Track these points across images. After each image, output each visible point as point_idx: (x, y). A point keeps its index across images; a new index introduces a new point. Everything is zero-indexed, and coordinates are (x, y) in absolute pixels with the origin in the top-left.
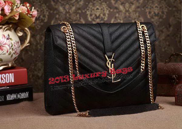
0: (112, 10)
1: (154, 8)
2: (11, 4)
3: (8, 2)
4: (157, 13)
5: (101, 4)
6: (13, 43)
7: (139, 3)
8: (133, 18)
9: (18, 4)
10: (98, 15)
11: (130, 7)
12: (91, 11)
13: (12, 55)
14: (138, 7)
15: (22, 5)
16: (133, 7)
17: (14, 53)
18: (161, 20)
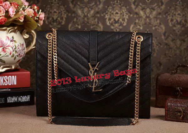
0: (131, 15)
1: (177, 15)
2: (16, 6)
3: (13, 4)
4: (179, 21)
5: (121, 8)
6: (17, 46)
7: (161, 9)
8: (154, 25)
9: (25, 6)
10: (117, 20)
11: (151, 12)
12: (110, 15)
13: (15, 57)
14: (160, 14)
15: (30, 7)
16: (154, 13)
17: (17, 56)
18: (183, 29)
